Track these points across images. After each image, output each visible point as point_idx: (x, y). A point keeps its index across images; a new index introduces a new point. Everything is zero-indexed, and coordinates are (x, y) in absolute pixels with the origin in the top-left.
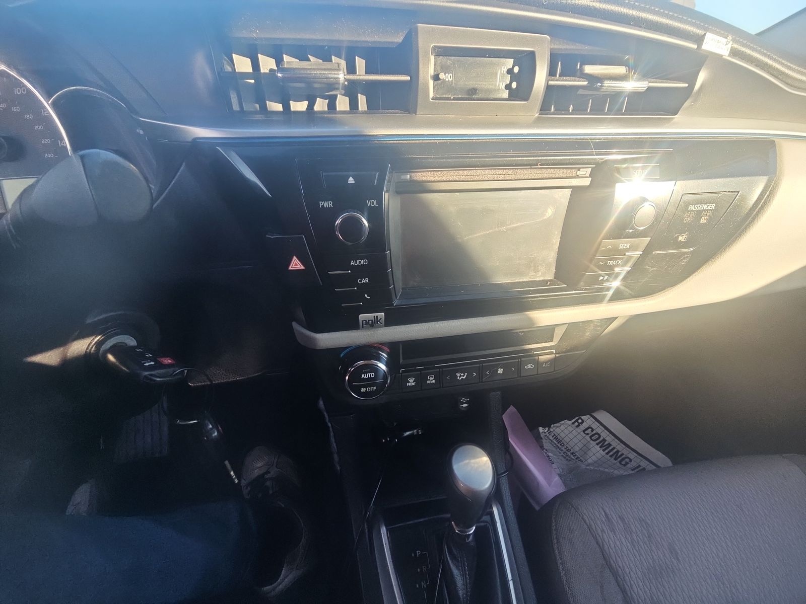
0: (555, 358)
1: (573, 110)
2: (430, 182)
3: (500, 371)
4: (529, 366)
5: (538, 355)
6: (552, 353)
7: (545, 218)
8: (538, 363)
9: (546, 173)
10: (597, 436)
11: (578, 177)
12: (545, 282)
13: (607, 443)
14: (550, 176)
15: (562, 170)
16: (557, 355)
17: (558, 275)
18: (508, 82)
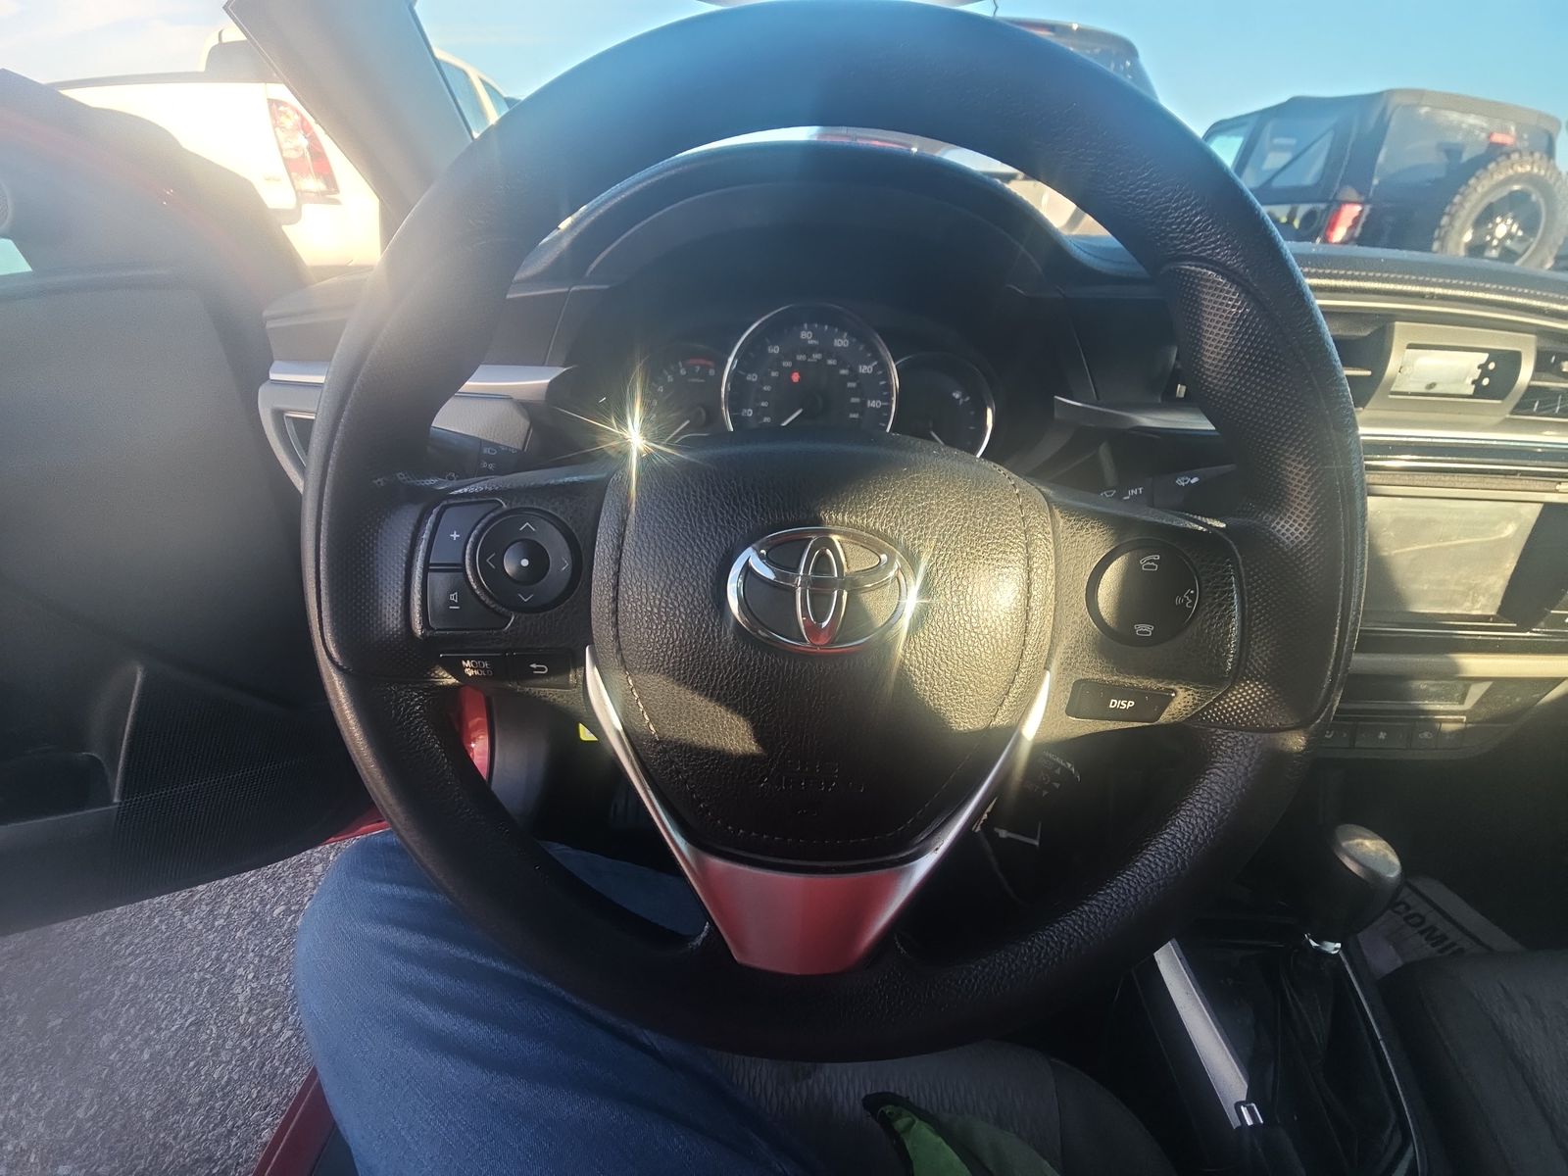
0: (1465, 729)
1: (1539, 410)
2: (1374, 484)
3: (1382, 735)
4: (1426, 734)
5: (1441, 721)
6: (1461, 721)
7: (1503, 536)
8: (1439, 733)
9: (1519, 485)
10: (1417, 920)
11: (1557, 491)
12: (1486, 618)
13: (1438, 933)
14: (1524, 487)
15: (1538, 483)
16: (1469, 725)
17: (1501, 610)
18: (1476, 377)
